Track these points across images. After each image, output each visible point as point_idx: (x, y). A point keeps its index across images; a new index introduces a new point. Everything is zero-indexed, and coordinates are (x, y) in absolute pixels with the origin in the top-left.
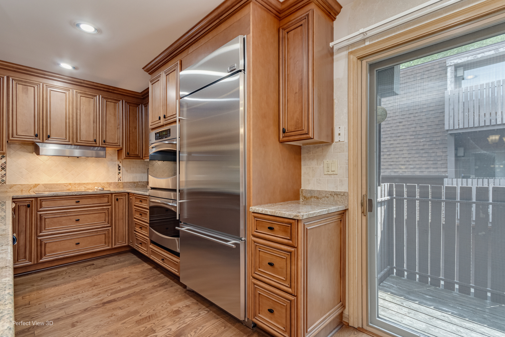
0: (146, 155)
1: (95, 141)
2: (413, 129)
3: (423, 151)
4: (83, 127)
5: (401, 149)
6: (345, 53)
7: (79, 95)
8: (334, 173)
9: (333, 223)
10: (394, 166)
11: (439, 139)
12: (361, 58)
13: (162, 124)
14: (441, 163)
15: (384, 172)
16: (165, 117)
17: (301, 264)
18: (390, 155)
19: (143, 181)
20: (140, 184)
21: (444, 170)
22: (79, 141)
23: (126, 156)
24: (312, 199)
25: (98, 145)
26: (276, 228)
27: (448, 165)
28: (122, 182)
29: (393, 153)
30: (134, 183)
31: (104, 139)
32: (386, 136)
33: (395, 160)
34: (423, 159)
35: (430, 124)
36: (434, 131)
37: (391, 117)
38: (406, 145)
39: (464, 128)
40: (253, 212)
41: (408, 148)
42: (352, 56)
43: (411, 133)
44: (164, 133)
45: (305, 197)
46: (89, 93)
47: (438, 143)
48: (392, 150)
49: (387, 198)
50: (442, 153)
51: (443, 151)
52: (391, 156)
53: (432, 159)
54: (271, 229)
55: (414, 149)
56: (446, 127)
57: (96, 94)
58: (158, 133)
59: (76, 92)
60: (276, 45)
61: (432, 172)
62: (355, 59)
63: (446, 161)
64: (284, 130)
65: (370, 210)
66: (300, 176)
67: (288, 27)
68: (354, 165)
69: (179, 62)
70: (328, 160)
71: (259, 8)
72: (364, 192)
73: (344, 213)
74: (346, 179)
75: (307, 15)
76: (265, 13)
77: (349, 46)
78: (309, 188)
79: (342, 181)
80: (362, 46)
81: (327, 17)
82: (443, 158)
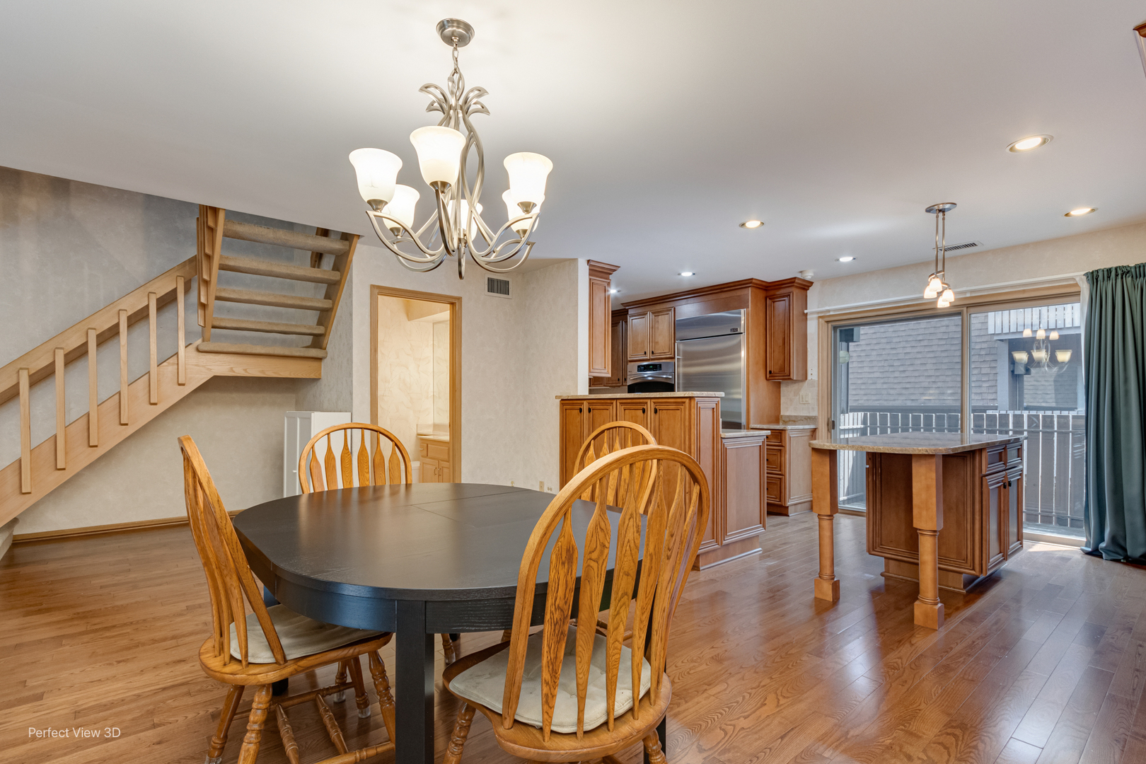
2: (943, 329)
5: (923, 361)
6: (816, 316)
8: (808, 402)
9: (807, 437)
10: (912, 391)
11: (985, 346)
12: (828, 322)
13: (648, 358)
14: (988, 385)
15: (894, 400)
16: (653, 352)
17: (787, 456)
18: (904, 371)
21: (992, 397)
24: (790, 423)
27: (999, 388)
29: (911, 368)
32: (898, 340)
33: (913, 380)
38: (931, 355)
41: (934, 361)
42: (820, 320)
43: (940, 336)
44: (651, 367)
45: (784, 421)
47: (983, 352)
49: (861, 425)
50: (989, 369)
51: (991, 366)
52: (907, 374)
55: (944, 362)
56: (991, 331)
58: (642, 366)
60: (764, 310)
62: (823, 322)
63: (996, 383)
64: (770, 372)
65: (833, 428)
66: (780, 405)
67: (774, 298)
68: (822, 397)
69: (673, 309)
70: (802, 393)
71: (754, 289)
72: (829, 416)
73: (814, 431)
74: (816, 407)
75: (789, 295)
76: (758, 291)
77: (818, 313)
78: (787, 413)
79: (813, 408)
80: (828, 314)
81: (803, 291)
82: (991, 377)
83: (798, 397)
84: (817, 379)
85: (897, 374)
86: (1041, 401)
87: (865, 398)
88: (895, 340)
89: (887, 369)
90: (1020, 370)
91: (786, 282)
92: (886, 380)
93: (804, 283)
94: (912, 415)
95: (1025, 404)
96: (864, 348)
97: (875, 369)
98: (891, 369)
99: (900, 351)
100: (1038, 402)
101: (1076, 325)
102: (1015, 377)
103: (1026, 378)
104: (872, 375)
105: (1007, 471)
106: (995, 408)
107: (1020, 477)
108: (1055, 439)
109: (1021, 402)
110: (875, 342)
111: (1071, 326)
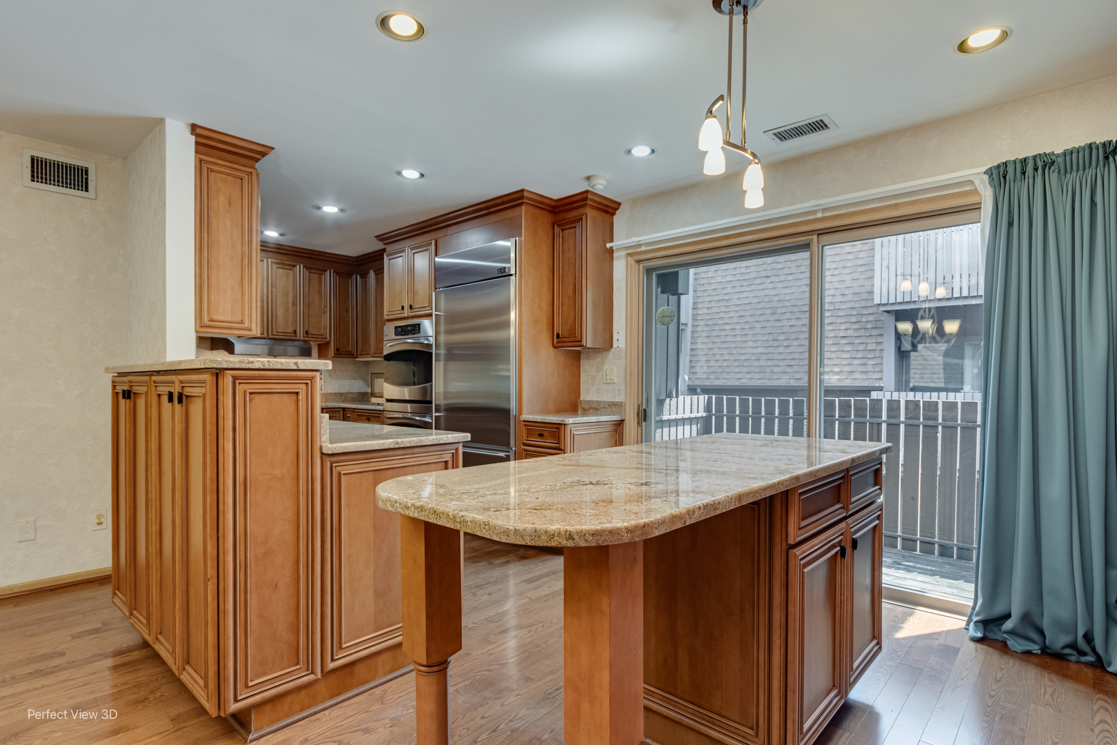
0: (364, 353)
1: (295, 332)
3: (845, 341)
4: (280, 312)
6: (624, 253)
7: (275, 266)
8: (613, 381)
9: (606, 433)
11: (871, 318)
13: (406, 315)
14: (873, 363)
16: (411, 307)
19: (354, 391)
20: (349, 396)
21: (878, 376)
22: (275, 333)
23: (335, 354)
24: (591, 411)
25: (298, 338)
26: (546, 434)
27: (885, 367)
28: (324, 393)
29: (795, 343)
30: (341, 394)
31: (306, 329)
32: (783, 310)
34: (845, 355)
35: (857, 290)
36: (863, 304)
37: (791, 274)
39: (903, 303)
40: (524, 421)
44: (409, 328)
45: (584, 409)
46: (288, 263)
47: (869, 326)
48: (793, 336)
49: (702, 414)
50: (875, 344)
51: (877, 341)
53: (859, 355)
54: (541, 435)
56: (877, 301)
57: (295, 264)
58: (400, 327)
59: (272, 262)
60: (551, 242)
61: (860, 381)
62: (633, 262)
63: (882, 360)
64: (558, 335)
65: (645, 420)
66: (579, 384)
67: (563, 225)
68: (631, 374)
69: (433, 242)
70: (606, 367)
71: (531, 209)
72: (640, 403)
73: (620, 424)
74: (623, 388)
75: (581, 219)
76: (538, 212)
77: (627, 248)
78: (588, 398)
79: (619, 390)
80: (639, 250)
81: (604, 215)
82: (877, 354)
83: (601, 373)
84: (624, 348)
85: (781, 350)
86: (929, 381)
87: (748, 376)
88: (780, 311)
89: (771, 343)
90: (907, 346)
91: (576, 198)
92: (770, 356)
93: (606, 203)
94: (765, 400)
95: (911, 385)
96: (748, 319)
97: (759, 344)
98: (776, 344)
99: (785, 323)
100: (927, 382)
101: (965, 295)
102: (902, 356)
103: (913, 354)
104: (755, 351)
105: (849, 521)
106: (880, 389)
107: (877, 522)
108: (939, 435)
109: (908, 382)
110: (759, 312)
111: (959, 296)
